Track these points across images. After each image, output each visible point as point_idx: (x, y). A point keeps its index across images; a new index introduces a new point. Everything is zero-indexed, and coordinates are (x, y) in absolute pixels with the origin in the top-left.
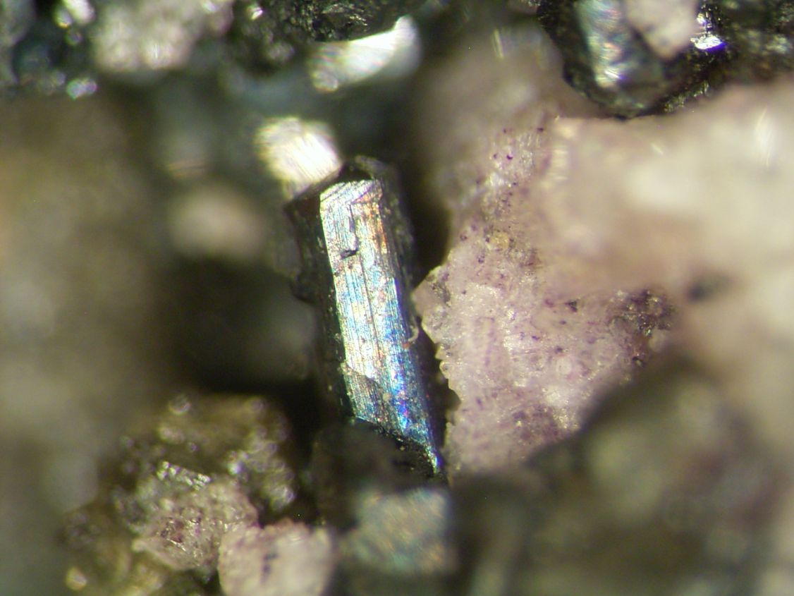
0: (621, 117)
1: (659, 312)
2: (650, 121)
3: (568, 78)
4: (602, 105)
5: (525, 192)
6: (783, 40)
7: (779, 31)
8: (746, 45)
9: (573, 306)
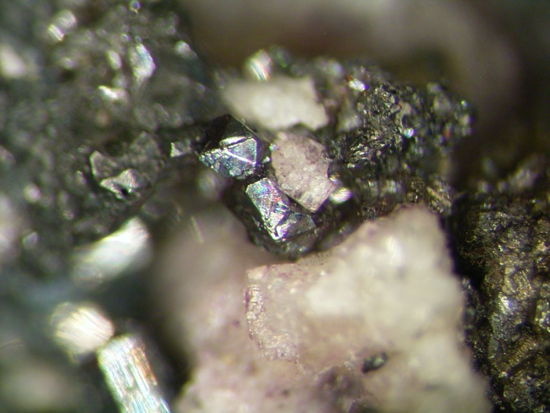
0: (292, 258)
1: (345, 386)
2: (313, 257)
3: (251, 240)
4: (277, 253)
5: (237, 323)
6: (393, 183)
7: (389, 177)
8: (368, 191)
9: (286, 393)
